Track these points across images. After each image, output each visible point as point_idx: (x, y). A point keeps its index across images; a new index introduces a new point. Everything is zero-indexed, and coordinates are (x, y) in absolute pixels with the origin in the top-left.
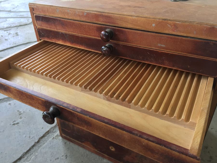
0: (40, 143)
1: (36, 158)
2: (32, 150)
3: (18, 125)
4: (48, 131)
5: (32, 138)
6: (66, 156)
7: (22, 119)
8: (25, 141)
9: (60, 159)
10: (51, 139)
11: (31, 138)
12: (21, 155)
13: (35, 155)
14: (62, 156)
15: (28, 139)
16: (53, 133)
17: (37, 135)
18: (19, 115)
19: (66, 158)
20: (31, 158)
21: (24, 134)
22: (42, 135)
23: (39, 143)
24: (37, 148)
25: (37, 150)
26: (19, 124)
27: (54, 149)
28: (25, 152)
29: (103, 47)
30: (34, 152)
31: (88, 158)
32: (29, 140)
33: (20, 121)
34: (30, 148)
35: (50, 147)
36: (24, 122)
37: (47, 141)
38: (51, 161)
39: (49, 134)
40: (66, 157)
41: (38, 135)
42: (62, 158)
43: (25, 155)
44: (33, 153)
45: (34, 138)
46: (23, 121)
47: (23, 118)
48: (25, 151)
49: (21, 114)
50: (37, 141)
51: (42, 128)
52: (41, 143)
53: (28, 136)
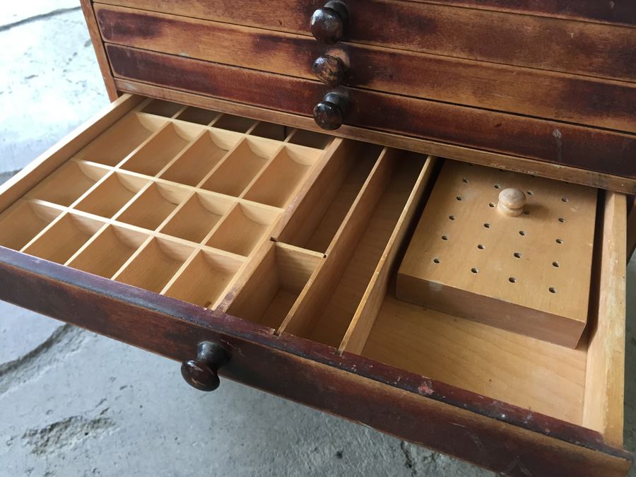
12: (51, 334)
20: (81, 341)
43: (61, 335)
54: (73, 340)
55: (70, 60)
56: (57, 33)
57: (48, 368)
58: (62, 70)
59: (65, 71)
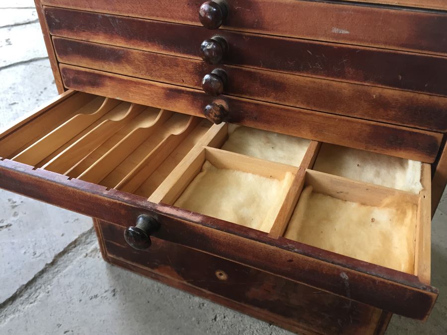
0: (56, 266)
1: (48, 296)
2: (40, 281)
3: (9, 230)
4: (75, 241)
5: (39, 256)
6: (114, 290)
7: (18, 216)
8: (24, 261)
9: (100, 297)
10: (81, 257)
11: (38, 254)
12: (16, 291)
13: (47, 291)
14: (106, 292)
15: (32, 257)
16: (86, 246)
17: (51, 250)
18: (11, 208)
19: (114, 295)
20: (37, 297)
21: (22, 247)
22: (61, 250)
23: (54, 267)
24: (51, 276)
25: (50, 280)
26: (11, 227)
27: (87, 277)
28: (24, 285)
29: (204, 43)
30: (44, 284)
31: (162, 294)
32: (34, 259)
33: (13, 221)
34: (35, 276)
35: (78, 274)
36: (21, 224)
37: (72, 262)
38: (82, 302)
39: (78, 247)
40: (113, 293)
41: (54, 250)
42: (105, 295)
43: (23, 291)
44: (41, 287)
45: (44, 254)
46: (20, 221)
47: (20, 215)
48: (25, 283)
49: (16, 206)
50: (50, 261)
51: (63, 235)
52: (59, 265)
53: (32, 251)
54: (32, 295)
55: (42, 92)
56: (33, 74)
57: (12, 316)
58: (36, 99)
59: (37, 100)
